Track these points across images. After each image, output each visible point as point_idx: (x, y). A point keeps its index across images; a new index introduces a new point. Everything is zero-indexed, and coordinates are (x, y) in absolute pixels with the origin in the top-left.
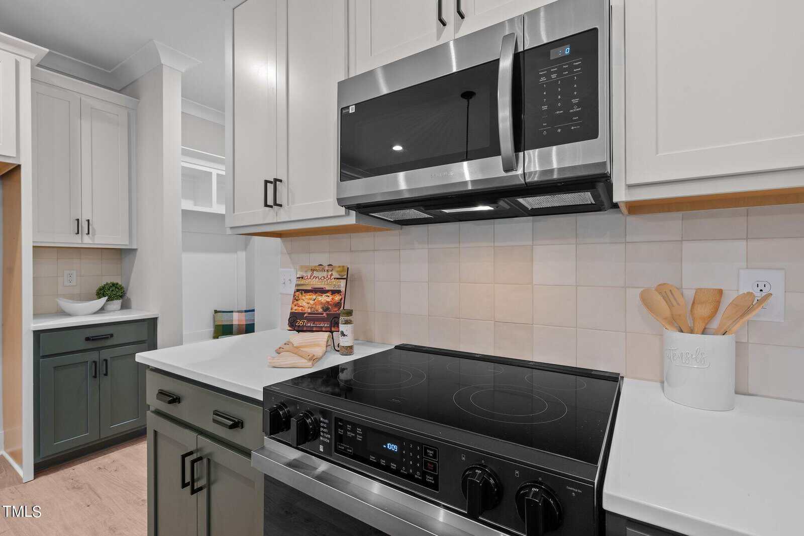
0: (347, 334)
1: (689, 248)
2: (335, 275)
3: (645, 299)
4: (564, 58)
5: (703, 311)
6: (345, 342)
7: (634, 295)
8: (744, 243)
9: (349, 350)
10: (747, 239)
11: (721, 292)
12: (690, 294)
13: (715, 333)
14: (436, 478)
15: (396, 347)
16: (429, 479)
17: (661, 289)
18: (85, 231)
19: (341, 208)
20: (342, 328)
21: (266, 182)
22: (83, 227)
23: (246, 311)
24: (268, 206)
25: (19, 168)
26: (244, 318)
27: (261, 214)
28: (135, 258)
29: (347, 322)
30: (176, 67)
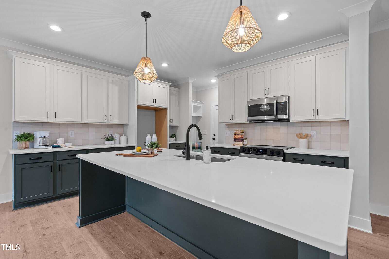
1: (304, 128)
2: (241, 132)
3: (297, 135)
4: (283, 104)
5: (305, 136)
6: (245, 143)
10: (312, 127)
11: (308, 134)
12: (304, 134)
15: (254, 145)
16: (266, 153)
17: (299, 134)
18: (172, 122)
19: (247, 121)
20: (245, 141)
21: (230, 115)
22: (171, 121)
23: (198, 143)
24: (230, 119)
25: (167, 109)
26: (198, 145)
27: (228, 121)
28: (178, 128)
29: (246, 140)
30: (191, 81)
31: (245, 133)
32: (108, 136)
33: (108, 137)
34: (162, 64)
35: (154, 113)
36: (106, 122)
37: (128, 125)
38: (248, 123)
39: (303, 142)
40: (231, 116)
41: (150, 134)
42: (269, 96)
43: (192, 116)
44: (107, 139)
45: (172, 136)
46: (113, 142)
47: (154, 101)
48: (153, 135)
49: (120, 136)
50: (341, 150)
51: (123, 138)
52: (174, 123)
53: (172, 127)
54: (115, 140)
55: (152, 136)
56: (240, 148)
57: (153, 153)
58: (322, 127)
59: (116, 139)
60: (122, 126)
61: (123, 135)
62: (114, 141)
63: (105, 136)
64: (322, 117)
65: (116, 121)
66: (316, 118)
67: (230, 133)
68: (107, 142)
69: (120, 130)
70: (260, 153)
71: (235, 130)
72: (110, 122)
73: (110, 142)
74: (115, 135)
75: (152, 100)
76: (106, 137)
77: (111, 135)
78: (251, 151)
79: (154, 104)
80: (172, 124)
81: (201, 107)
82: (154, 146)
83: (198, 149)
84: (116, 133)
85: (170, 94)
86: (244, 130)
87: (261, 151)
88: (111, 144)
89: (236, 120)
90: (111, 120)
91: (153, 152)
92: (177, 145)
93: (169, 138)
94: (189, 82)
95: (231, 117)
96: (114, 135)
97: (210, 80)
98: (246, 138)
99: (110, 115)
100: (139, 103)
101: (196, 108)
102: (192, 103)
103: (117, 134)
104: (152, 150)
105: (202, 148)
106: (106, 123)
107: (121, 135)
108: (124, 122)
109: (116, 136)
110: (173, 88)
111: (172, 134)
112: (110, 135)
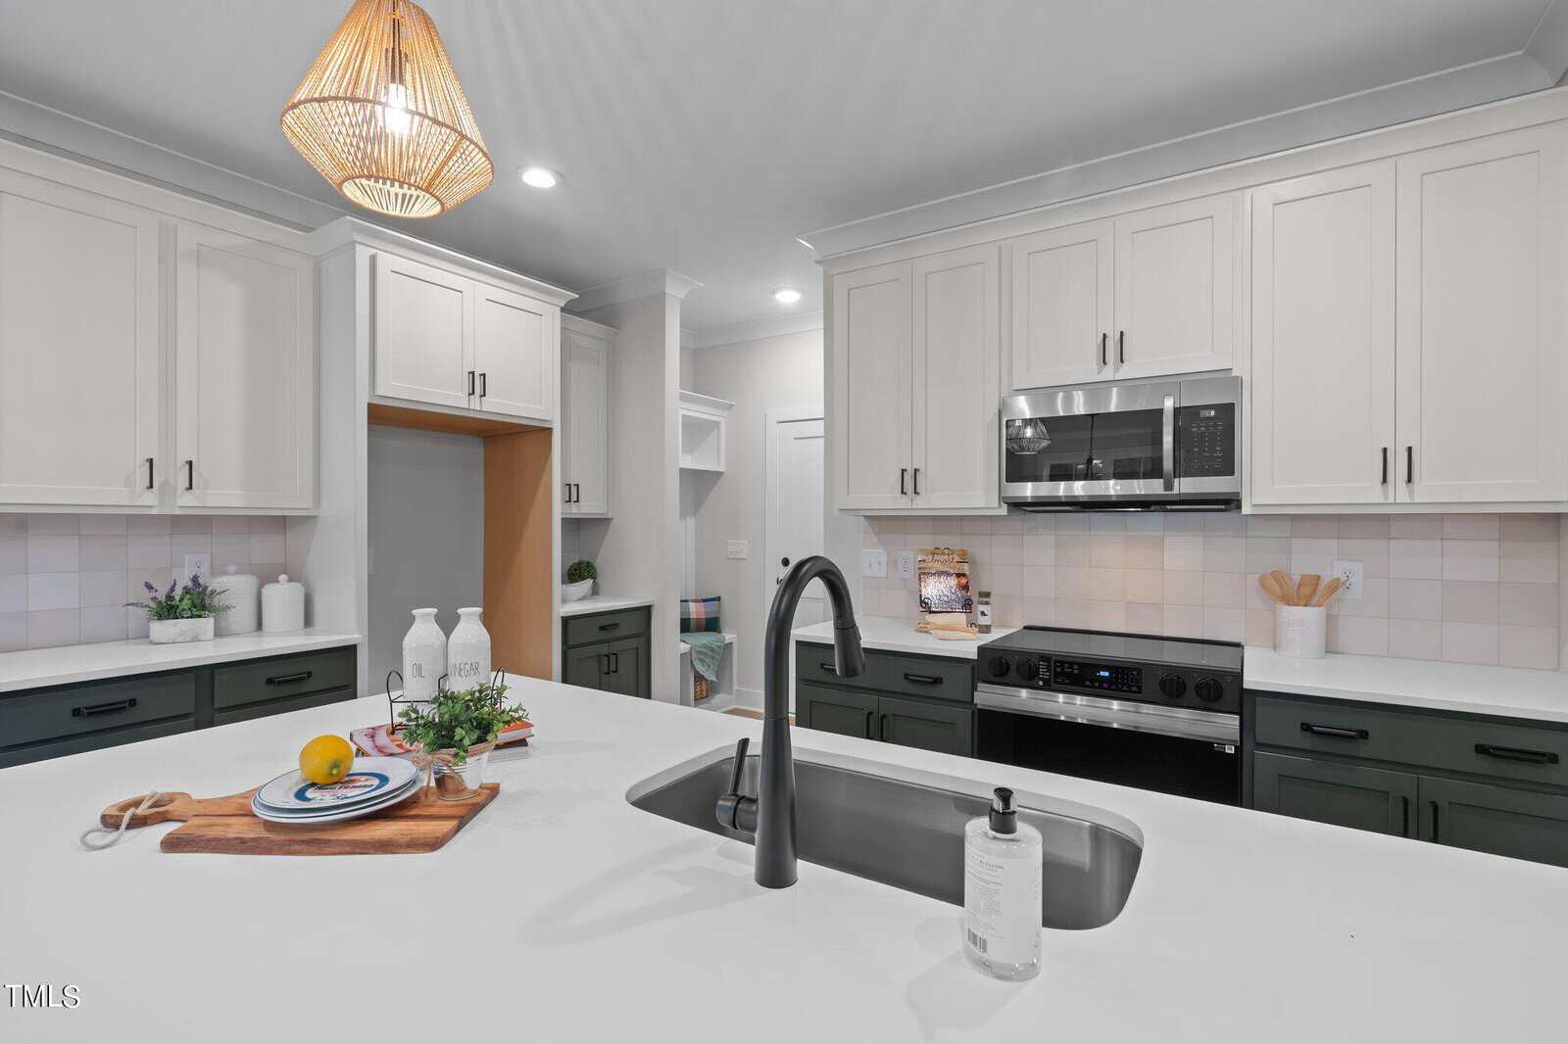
0: (986, 614)
1: (1296, 542)
2: (957, 559)
3: (1263, 583)
4: (1209, 418)
5: (1306, 591)
6: (983, 621)
7: (1253, 580)
8: (1336, 541)
9: (986, 629)
10: (1339, 538)
11: (1319, 577)
12: (1297, 578)
13: (1315, 606)
14: (1139, 687)
15: (1025, 628)
16: (1134, 689)
17: (1275, 575)
18: (574, 498)
19: (995, 501)
20: (982, 608)
21: (903, 470)
22: (572, 493)
23: (704, 601)
24: (902, 492)
25: (549, 431)
26: (702, 610)
27: (887, 499)
28: (607, 530)
29: (987, 603)
30: (676, 292)
31: (973, 563)
32: (172, 589)
33: (170, 597)
34: (520, 168)
35: (476, 451)
36: (150, 502)
37: (314, 517)
38: (1005, 513)
39: (1303, 621)
40: (908, 478)
41: (434, 611)
42: (1126, 372)
43: (683, 471)
44: (168, 610)
45: (577, 572)
46: (207, 624)
47: (477, 383)
48: (458, 617)
49: (261, 585)
50: (1499, 665)
51: (281, 598)
52: (587, 508)
53: (573, 525)
54: (218, 611)
55: (447, 623)
56: (976, 658)
57: (450, 784)
58: (1393, 544)
59: (228, 607)
60: (281, 523)
61: (283, 578)
62: (211, 620)
63: (149, 587)
64: (1431, 491)
65: (223, 494)
66: (1400, 496)
67: (893, 563)
68: (162, 629)
69: (264, 548)
70: (1097, 684)
71: (922, 551)
72: (186, 502)
73: (184, 624)
74: (225, 579)
75: (466, 378)
76: (162, 596)
77: (195, 579)
78: (1043, 672)
79: (475, 403)
80: (575, 511)
81: (717, 424)
82: (459, 732)
83: (705, 631)
84: (232, 568)
85: (568, 351)
86: (970, 550)
87: (1102, 673)
88: (196, 639)
89: (935, 499)
90: (191, 488)
91: (451, 778)
92: (604, 621)
93: (563, 583)
94: (665, 294)
95: (910, 481)
96: (214, 583)
97: (773, 292)
98: (988, 595)
99: (183, 458)
100: (380, 391)
101: (696, 431)
102: (678, 407)
103: (237, 573)
104: (447, 763)
105: (723, 623)
106: (150, 507)
107: (267, 578)
108: (290, 501)
109: (234, 588)
110: (579, 323)
111: (577, 561)
112: (184, 581)
